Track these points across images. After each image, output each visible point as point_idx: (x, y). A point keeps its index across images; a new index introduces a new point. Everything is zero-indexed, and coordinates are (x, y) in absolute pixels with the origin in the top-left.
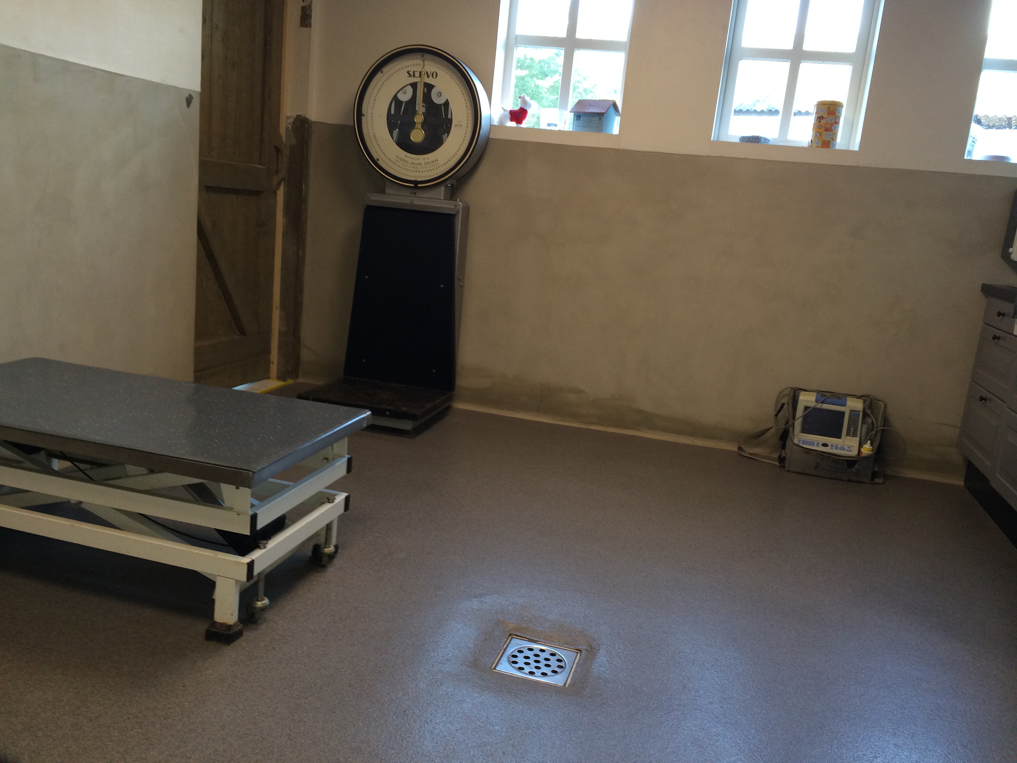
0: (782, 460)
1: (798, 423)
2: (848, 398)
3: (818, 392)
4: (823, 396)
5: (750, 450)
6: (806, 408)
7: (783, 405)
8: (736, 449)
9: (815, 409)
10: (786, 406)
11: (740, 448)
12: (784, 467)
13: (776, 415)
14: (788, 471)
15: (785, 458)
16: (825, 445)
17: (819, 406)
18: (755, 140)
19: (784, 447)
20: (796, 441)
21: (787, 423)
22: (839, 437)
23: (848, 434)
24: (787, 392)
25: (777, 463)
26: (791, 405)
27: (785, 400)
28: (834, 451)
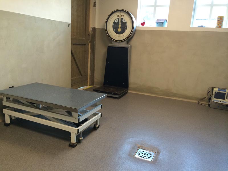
0: (209, 105)
1: (213, 96)
3: (218, 88)
4: (220, 89)
5: (201, 102)
6: (216, 92)
7: (209, 91)
8: (197, 102)
9: (218, 92)
10: (210, 92)
11: (198, 102)
12: (210, 107)
13: (208, 94)
14: (211, 108)
15: (210, 104)
16: (220, 101)
17: (219, 92)
18: (202, 26)
19: (210, 102)
20: (213, 100)
21: (211, 96)
22: (224, 99)
24: (210, 88)
26: (211, 91)
27: (210, 90)
28: (223, 103)
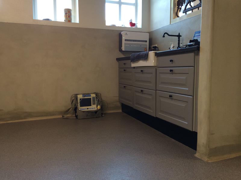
0: (76, 116)
1: (79, 105)
2: (91, 94)
3: (82, 94)
4: (84, 95)
5: (66, 116)
6: (80, 99)
7: (73, 100)
8: (62, 117)
9: (83, 99)
10: (74, 100)
11: (63, 116)
12: (78, 118)
13: (72, 103)
14: (79, 119)
15: (77, 116)
16: (88, 109)
19: (76, 112)
20: (79, 110)
21: (75, 105)
22: (91, 106)
23: (93, 104)
24: (74, 96)
25: (75, 118)
26: (76, 99)
27: (73, 98)
28: (91, 110)
